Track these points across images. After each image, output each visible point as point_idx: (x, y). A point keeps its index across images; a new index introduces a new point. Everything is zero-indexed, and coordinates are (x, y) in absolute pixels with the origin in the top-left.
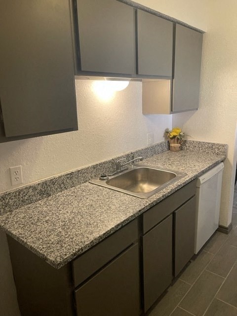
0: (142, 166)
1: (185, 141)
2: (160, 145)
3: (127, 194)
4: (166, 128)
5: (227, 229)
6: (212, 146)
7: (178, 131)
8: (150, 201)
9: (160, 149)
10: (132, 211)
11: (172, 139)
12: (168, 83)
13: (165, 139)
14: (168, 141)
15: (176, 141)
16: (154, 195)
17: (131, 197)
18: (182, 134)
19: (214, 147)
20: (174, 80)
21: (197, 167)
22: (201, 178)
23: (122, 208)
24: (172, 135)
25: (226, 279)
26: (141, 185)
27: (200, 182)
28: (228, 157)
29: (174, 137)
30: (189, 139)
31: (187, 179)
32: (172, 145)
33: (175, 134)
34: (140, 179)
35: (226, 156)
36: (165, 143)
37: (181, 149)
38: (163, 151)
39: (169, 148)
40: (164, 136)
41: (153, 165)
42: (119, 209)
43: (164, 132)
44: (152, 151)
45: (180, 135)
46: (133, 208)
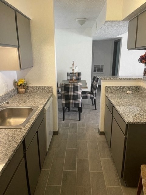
0: (7, 107)
1: (28, 87)
2: (13, 91)
3: (8, 129)
4: (14, 79)
5: (57, 132)
6: (44, 88)
7: (23, 81)
8: (27, 128)
9: (13, 94)
10: (18, 138)
11: (19, 86)
12: (16, 50)
13: (14, 87)
14: (17, 88)
15: (22, 87)
16: (27, 124)
17: (12, 129)
18: (25, 82)
19: (45, 89)
20: (19, 48)
21: (41, 101)
22: (45, 108)
23: (10, 139)
24: (19, 83)
25: (65, 158)
26: (8, 120)
27: (45, 110)
28: (54, 93)
29: (21, 85)
30: (30, 85)
31: (40, 110)
32: (20, 90)
33: (21, 83)
34: (6, 116)
35: (52, 93)
36: (15, 89)
37: (26, 92)
38: (15, 95)
39: (18, 92)
40: (13, 85)
41: (13, 105)
42: (8, 140)
43: (13, 82)
44: (8, 96)
45: (24, 83)
46: (18, 136)
